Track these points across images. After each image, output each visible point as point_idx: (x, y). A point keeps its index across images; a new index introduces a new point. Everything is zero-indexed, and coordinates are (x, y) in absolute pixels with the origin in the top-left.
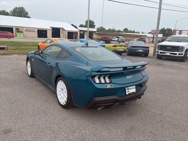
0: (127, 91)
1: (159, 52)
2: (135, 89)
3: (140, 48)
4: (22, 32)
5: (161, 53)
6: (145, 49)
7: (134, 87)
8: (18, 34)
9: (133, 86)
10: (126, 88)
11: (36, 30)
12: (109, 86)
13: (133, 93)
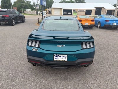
0: (55, 57)
2: (66, 58)
4: (76, 12)
7: (66, 56)
8: (74, 13)
9: (64, 54)
10: (54, 55)
11: (85, 11)
12: (35, 50)
13: (64, 61)
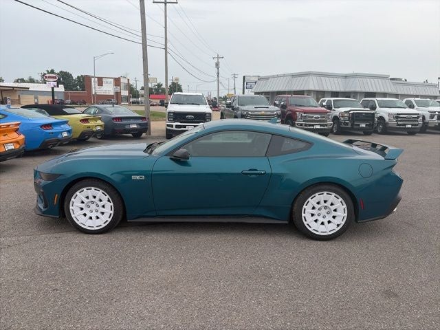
1: (174, 127)
3: (132, 121)
5: (177, 126)
6: (140, 122)
